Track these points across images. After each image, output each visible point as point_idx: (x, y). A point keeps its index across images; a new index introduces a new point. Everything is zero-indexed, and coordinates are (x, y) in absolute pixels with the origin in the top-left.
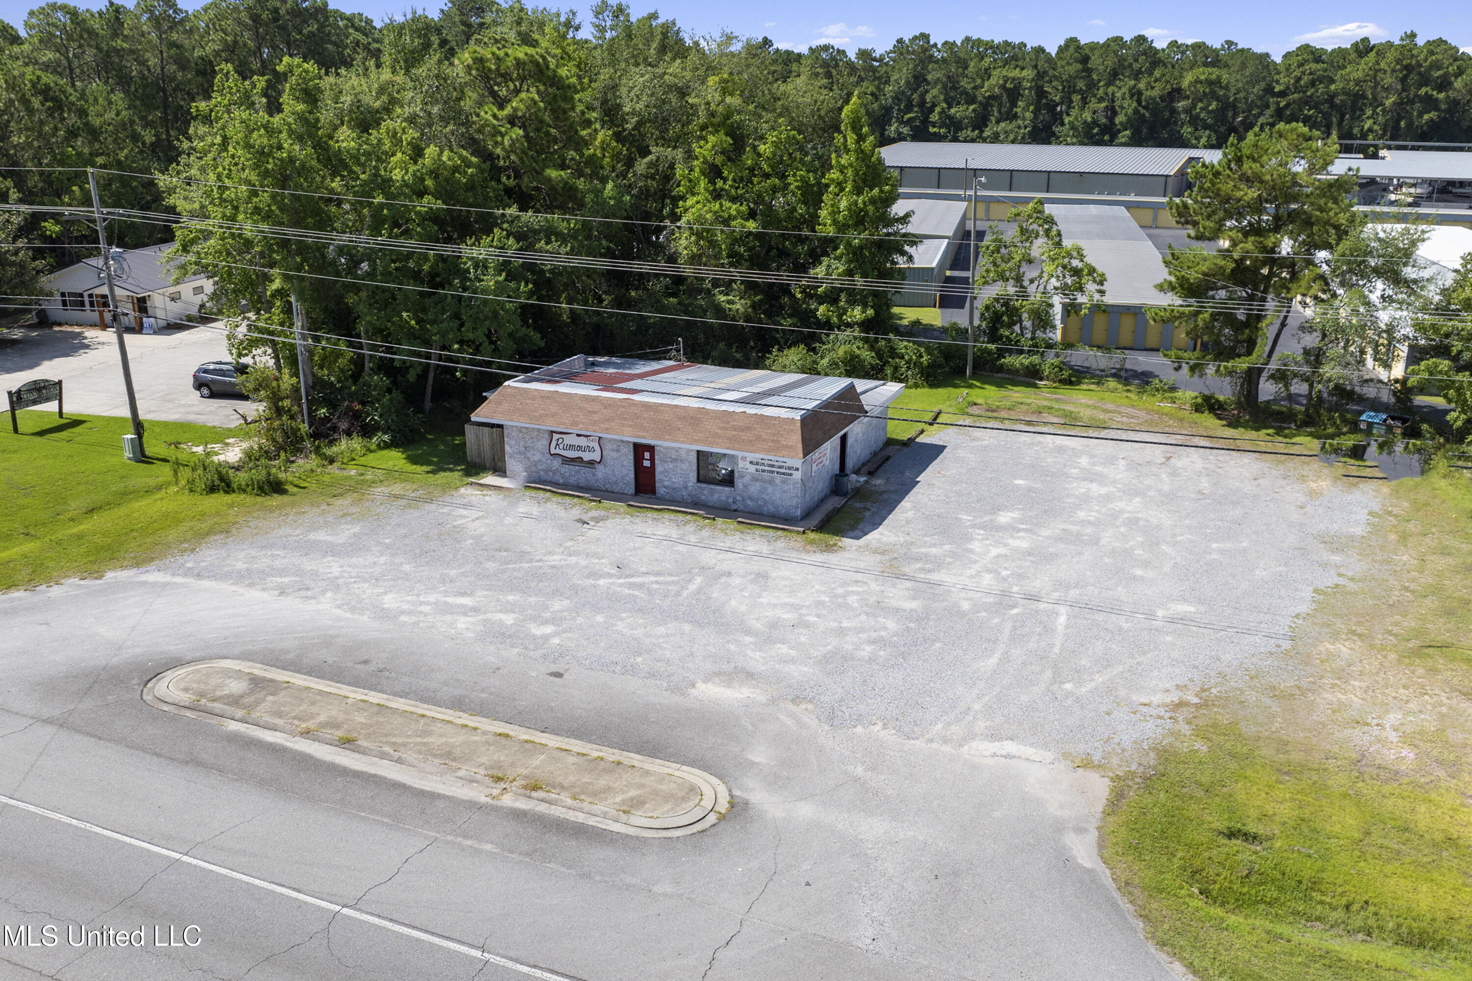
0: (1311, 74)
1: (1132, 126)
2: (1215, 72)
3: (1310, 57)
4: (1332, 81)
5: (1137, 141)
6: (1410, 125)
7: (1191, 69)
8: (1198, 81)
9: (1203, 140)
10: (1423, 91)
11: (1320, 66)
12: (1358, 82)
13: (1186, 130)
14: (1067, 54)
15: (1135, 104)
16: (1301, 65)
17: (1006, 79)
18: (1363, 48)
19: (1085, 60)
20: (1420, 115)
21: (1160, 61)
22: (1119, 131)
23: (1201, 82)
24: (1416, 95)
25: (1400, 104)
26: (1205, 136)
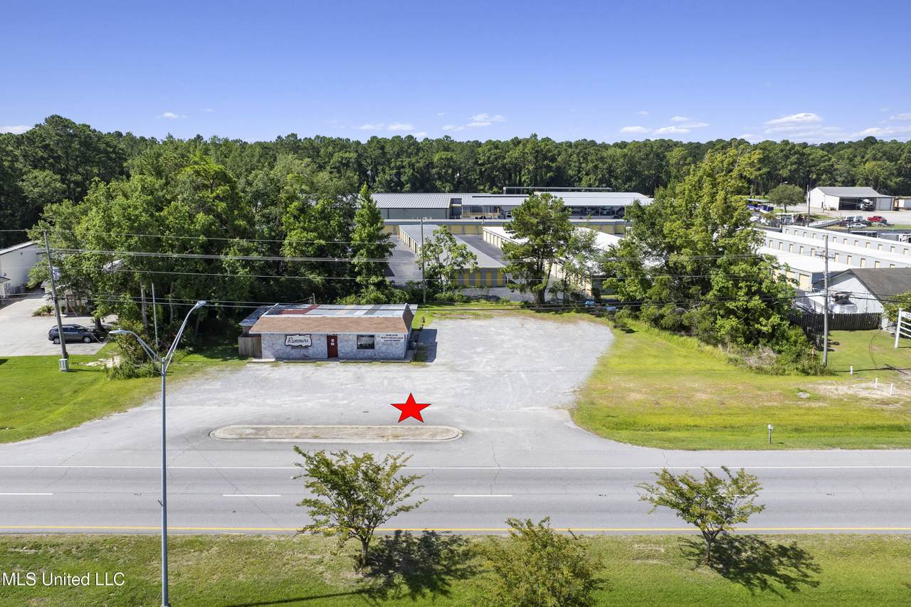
0: (495, 155)
1: (411, 182)
2: (449, 154)
3: (492, 146)
4: (505, 158)
5: (414, 190)
6: (542, 178)
7: (437, 152)
8: (441, 159)
9: (447, 189)
10: (546, 162)
11: (498, 151)
12: (516, 159)
13: (438, 183)
14: (373, 145)
15: (412, 171)
16: (489, 150)
17: (342, 158)
18: (516, 142)
19: (382, 148)
20: (546, 174)
21: (421, 148)
22: (404, 185)
23: (443, 159)
24: (543, 165)
25: (536, 169)
26: (448, 186)
